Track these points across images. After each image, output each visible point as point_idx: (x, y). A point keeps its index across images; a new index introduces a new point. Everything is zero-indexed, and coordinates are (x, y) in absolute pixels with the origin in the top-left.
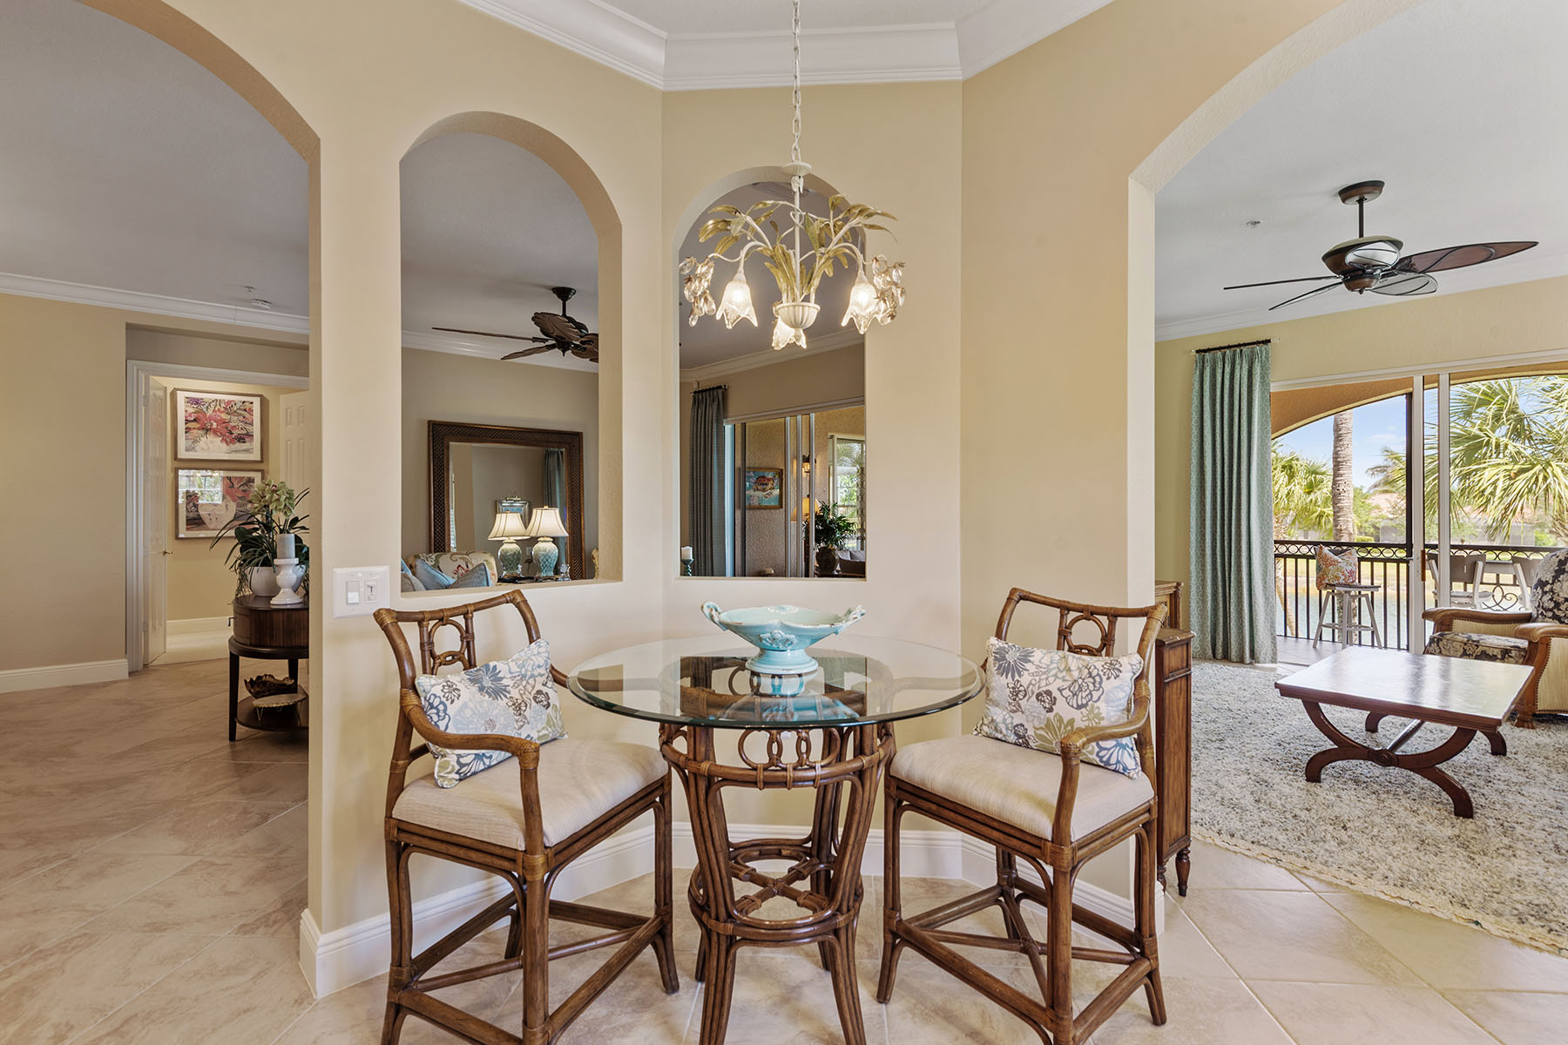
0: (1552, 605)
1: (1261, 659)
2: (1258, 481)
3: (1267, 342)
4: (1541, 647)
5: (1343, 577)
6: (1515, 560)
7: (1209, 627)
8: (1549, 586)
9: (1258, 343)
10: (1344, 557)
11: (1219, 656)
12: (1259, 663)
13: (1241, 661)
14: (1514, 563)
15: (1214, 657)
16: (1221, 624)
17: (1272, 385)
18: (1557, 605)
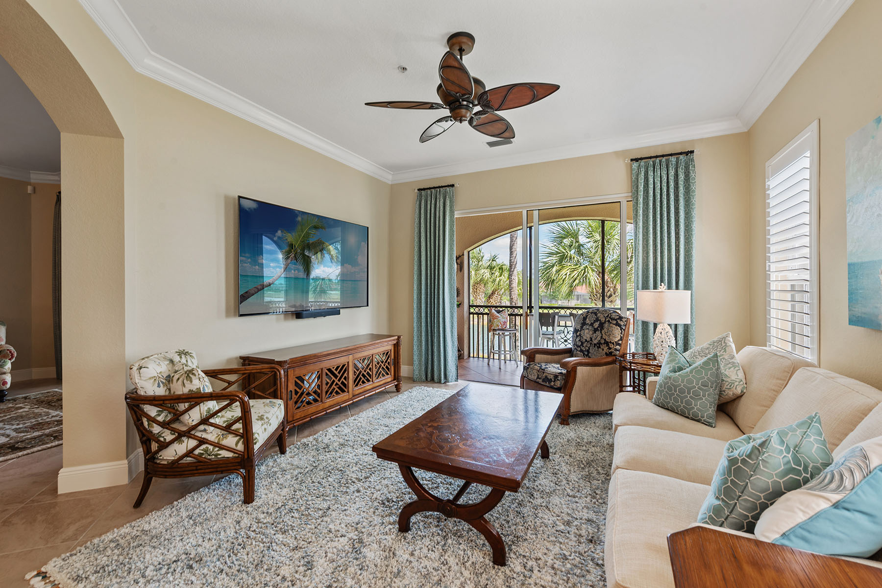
0: (580, 343)
1: (450, 380)
2: (449, 270)
3: (453, 186)
4: (572, 374)
5: (501, 325)
6: (571, 314)
7: (423, 362)
8: (579, 332)
9: (448, 186)
10: (502, 314)
11: (429, 380)
12: (448, 382)
13: (440, 382)
14: (570, 316)
15: (427, 379)
16: (430, 360)
17: (456, 213)
18: (582, 343)
